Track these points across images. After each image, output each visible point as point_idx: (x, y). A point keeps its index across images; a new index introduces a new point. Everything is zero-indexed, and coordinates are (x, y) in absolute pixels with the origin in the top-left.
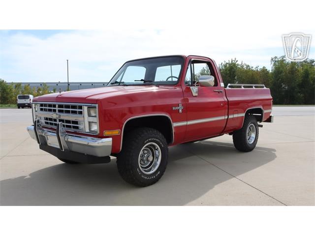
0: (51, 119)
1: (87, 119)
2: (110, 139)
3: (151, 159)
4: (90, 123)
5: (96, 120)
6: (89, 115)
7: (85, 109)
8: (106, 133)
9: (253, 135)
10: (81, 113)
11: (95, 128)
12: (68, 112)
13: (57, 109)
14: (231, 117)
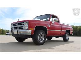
0: (15, 28)
1: (25, 26)
2: (31, 30)
3: (41, 38)
4: (26, 27)
5: (28, 25)
6: (26, 25)
7: (25, 23)
8: (30, 29)
9: (68, 37)
10: (24, 24)
11: (27, 28)
12: (20, 25)
13: (17, 24)
14: (62, 31)
